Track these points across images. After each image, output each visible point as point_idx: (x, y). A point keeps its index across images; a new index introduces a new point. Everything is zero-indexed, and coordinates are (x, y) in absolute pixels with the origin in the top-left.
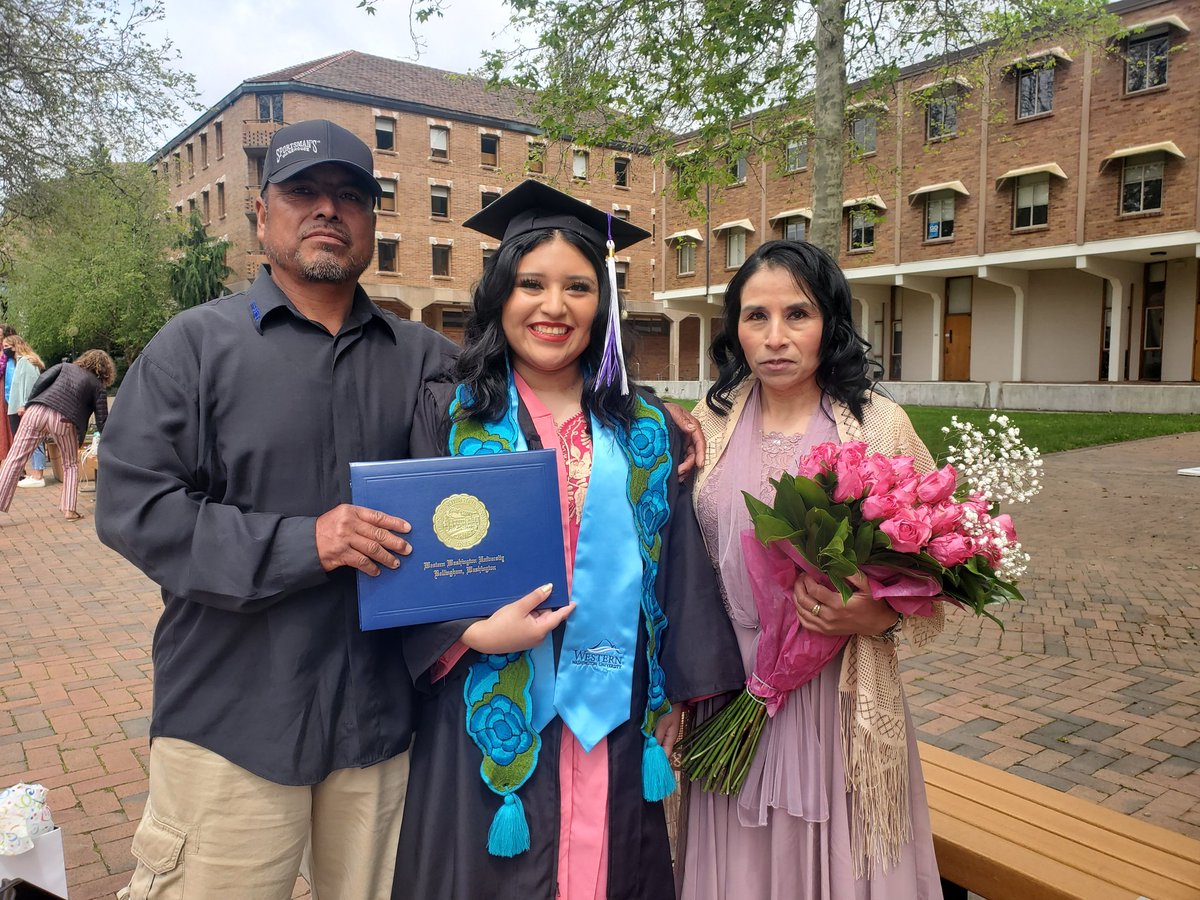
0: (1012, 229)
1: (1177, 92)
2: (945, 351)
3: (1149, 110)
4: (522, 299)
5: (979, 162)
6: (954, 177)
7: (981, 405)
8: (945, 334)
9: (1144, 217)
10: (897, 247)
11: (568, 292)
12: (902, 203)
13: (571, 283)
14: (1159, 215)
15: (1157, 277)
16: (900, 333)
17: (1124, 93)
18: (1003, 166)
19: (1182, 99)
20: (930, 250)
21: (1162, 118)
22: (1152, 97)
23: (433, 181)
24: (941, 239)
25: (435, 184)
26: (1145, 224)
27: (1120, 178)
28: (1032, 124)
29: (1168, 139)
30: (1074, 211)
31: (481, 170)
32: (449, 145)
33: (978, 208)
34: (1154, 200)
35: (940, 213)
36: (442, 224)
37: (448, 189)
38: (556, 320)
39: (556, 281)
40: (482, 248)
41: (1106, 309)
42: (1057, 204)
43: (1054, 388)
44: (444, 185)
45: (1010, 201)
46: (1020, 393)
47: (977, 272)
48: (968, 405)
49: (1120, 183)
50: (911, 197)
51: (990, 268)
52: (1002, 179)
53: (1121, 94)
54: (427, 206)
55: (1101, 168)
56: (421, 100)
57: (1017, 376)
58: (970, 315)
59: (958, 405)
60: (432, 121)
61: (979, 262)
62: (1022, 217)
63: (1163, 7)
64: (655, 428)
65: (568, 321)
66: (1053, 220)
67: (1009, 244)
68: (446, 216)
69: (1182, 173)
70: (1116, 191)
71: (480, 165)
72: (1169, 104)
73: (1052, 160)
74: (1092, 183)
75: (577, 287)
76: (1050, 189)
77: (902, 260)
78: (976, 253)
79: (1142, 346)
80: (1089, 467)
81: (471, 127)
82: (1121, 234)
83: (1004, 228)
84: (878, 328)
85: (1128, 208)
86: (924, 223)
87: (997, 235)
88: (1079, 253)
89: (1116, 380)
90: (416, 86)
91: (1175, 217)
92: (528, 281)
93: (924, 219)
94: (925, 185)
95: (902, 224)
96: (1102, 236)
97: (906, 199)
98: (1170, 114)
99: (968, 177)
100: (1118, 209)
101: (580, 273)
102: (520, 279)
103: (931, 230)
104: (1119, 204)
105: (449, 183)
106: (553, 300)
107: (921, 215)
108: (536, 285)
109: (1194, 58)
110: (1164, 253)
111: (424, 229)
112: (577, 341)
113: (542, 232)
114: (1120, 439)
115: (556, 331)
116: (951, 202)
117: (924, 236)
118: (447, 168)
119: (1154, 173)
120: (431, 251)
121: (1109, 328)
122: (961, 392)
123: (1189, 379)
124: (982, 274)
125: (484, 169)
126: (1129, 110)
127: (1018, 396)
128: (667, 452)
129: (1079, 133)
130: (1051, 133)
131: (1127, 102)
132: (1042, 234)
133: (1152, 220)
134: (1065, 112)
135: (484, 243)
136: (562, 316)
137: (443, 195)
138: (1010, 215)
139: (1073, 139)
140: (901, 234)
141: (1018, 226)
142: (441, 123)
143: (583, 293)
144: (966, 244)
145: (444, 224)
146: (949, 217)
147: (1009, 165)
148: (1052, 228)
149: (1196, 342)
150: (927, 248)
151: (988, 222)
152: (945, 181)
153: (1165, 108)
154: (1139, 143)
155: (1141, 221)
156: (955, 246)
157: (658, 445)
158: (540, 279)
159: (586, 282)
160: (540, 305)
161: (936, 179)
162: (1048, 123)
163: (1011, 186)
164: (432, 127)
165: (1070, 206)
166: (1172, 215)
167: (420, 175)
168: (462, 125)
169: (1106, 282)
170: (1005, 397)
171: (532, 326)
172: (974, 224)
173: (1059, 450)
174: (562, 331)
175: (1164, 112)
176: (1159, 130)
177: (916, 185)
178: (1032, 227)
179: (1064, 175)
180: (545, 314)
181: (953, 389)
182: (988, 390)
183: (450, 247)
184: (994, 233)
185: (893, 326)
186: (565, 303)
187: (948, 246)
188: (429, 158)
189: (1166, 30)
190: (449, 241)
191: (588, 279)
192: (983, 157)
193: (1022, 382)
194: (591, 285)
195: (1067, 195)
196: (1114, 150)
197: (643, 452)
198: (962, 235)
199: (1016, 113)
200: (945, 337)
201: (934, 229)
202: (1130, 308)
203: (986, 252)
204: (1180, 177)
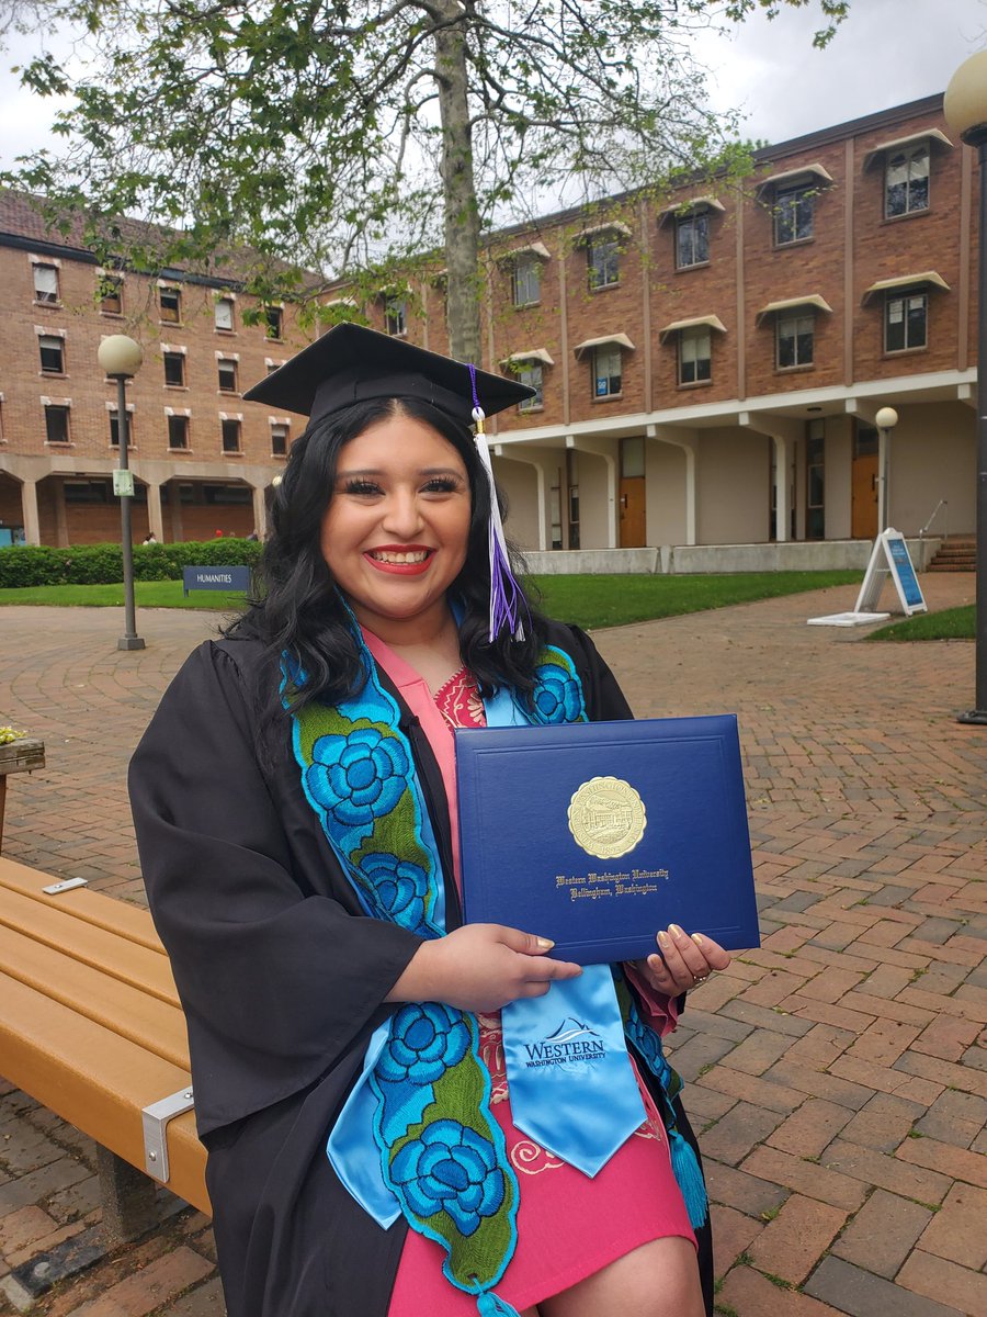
0: (678, 384)
1: (823, 244)
2: (621, 517)
3: (798, 263)
4: (350, 514)
5: (642, 314)
6: (619, 329)
7: (653, 570)
8: (620, 498)
9: (798, 372)
10: (566, 405)
11: (423, 495)
12: (569, 357)
13: (426, 481)
14: (811, 370)
15: (817, 435)
16: (577, 499)
17: (774, 245)
18: (665, 319)
19: (827, 252)
20: (599, 408)
21: (810, 271)
22: (800, 249)
23: (40, 330)
24: (609, 396)
25: (44, 333)
26: (800, 379)
27: (775, 331)
28: (691, 274)
29: (816, 292)
30: (735, 365)
31: (102, 319)
32: (59, 287)
33: (643, 362)
34: (806, 356)
35: (608, 369)
36: (55, 381)
37: (61, 340)
38: (407, 542)
39: (403, 480)
40: (108, 408)
41: (772, 468)
42: (719, 358)
43: (722, 549)
44: (55, 334)
45: (674, 354)
46: (691, 557)
47: (646, 431)
48: (641, 571)
49: (775, 337)
50: (577, 351)
51: (659, 426)
52: (665, 332)
53: (771, 245)
54: (36, 360)
55: (757, 322)
56: (19, 232)
57: (691, 540)
58: (644, 477)
59: (632, 571)
60: (35, 258)
61: (648, 420)
62: (687, 372)
63: (807, 156)
64: (564, 680)
65: (427, 541)
66: (717, 375)
67: (675, 401)
68: (60, 371)
69: (830, 327)
70: (772, 345)
71: (101, 313)
72: (815, 257)
73: (711, 313)
74: (751, 337)
75: (436, 486)
76: (712, 342)
77: (572, 420)
78: (644, 411)
79: (807, 506)
80: (728, 623)
81: (86, 267)
82: (778, 389)
83: (670, 383)
84: (555, 495)
85: (784, 364)
86: (592, 378)
87: (664, 391)
88: (741, 408)
89: (783, 539)
90: (12, 214)
91: (827, 372)
92: (358, 483)
93: (592, 375)
94: (591, 338)
95: (570, 380)
96: (761, 392)
97: (572, 353)
98: (817, 268)
99: (633, 330)
100: (775, 363)
101: (439, 465)
102: (343, 483)
103: (600, 387)
104: (775, 358)
105: (62, 332)
106: (401, 510)
107: (589, 370)
108: (371, 487)
109: (837, 209)
110: (819, 409)
111: (32, 387)
112: (444, 567)
113: (371, 404)
114: (771, 595)
115: (410, 558)
116: (618, 357)
117: (592, 393)
118: (58, 314)
119: (807, 327)
120: (44, 413)
121: (775, 488)
122: (634, 558)
123: (849, 536)
124: (651, 433)
125: (106, 317)
126: (779, 262)
127: (688, 559)
128: (583, 713)
129: (735, 285)
130: (710, 285)
131: (777, 254)
132: (706, 389)
133: (805, 375)
134: (722, 262)
135: (111, 403)
136: (418, 534)
137: (56, 346)
138: (674, 370)
139: (730, 292)
140: (570, 391)
141: (683, 382)
142: (47, 260)
143: (446, 495)
144: (634, 401)
145: (59, 381)
146: (617, 372)
147: (671, 317)
148: (715, 383)
149: (853, 498)
150: (597, 406)
151: (654, 378)
152: (610, 334)
153: (811, 260)
154: (789, 296)
155: (796, 376)
156: (623, 404)
157: (569, 703)
158: (376, 479)
159: (451, 477)
160: (381, 520)
161: (601, 331)
162: (707, 274)
163: (673, 340)
164: (34, 265)
165: (731, 360)
166: (825, 369)
167: (24, 322)
168: (75, 264)
169: (771, 440)
170: (677, 561)
171: (372, 553)
172: (640, 380)
173: (708, 608)
174: (419, 556)
175: (811, 265)
176: (807, 284)
177: (581, 339)
178: (696, 382)
179: (723, 328)
180: (392, 533)
181: (625, 555)
182: (659, 555)
183: (67, 408)
184: (661, 390)
185: (570, 492)
186: (420, 515)
187: (617, 403)
188: (34, 302)
189: (810, 179)
190: (66, 401)
191: (451, 472)
192: (646, 307)
193: (696, 545)
194: (457, 481)
195: (727, 349)
196: (768, 302)
197: (553, 717)
198: (629, 392)
199: (675, 263)
200: (620, 503)
201: (602, 386)
202: (794, 466)
203: (654, 409)
204: (829, 332)
